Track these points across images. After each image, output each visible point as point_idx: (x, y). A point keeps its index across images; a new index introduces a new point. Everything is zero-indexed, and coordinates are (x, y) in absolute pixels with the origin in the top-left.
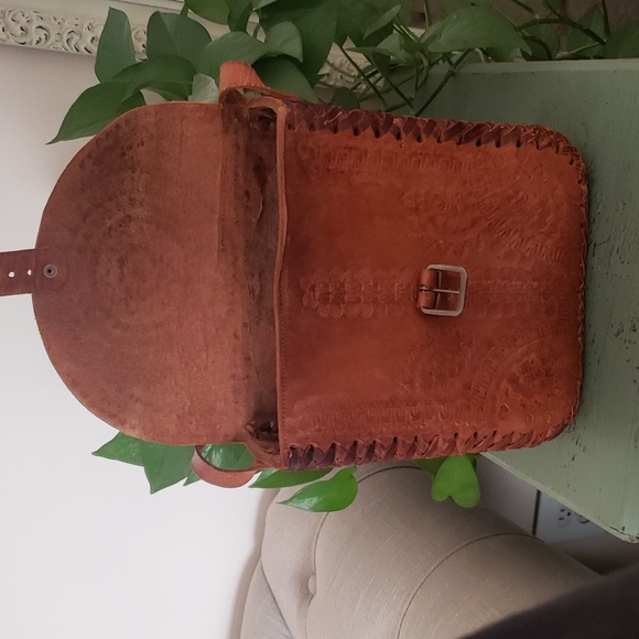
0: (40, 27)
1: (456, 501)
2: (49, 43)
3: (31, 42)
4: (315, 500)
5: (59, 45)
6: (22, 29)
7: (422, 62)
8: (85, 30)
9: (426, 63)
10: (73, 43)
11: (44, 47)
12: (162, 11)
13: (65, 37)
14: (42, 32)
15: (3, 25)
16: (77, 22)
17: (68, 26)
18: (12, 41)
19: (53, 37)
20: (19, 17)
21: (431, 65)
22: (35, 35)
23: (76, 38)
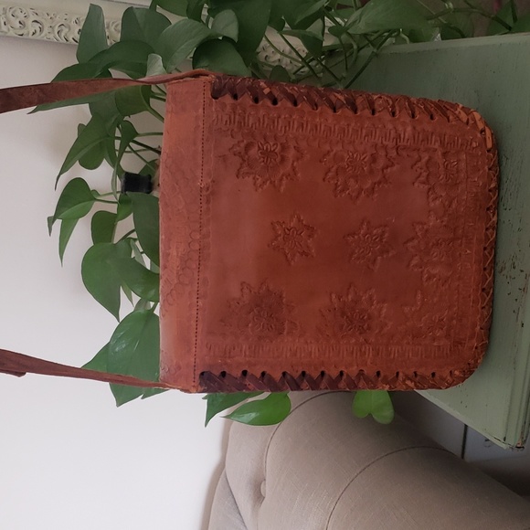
0: (36, 21)
1: (375, 418)
2: (43, 35)
3: (28, 34)
4: (253, 415)
5: (51, 36)
6: (20, 23)
7: (351, 46)
8: (73, 24)
9: (355, 47)
10: (63, 34)
11: (39, 38)
12: (135, 7)
13: (56, 29)
14: (37, 26)
15: (5, 19)
16: (66, 17)
17: (59, 20)
18: (12, 33)
19: (46, 30)
20: (18, 13)
21: (360, 49)
22: (32, 27)
23: (65, 30)
